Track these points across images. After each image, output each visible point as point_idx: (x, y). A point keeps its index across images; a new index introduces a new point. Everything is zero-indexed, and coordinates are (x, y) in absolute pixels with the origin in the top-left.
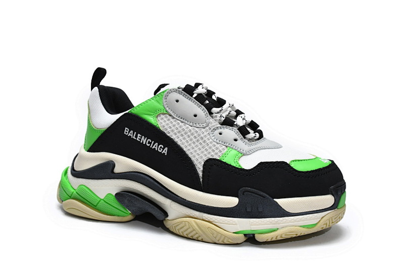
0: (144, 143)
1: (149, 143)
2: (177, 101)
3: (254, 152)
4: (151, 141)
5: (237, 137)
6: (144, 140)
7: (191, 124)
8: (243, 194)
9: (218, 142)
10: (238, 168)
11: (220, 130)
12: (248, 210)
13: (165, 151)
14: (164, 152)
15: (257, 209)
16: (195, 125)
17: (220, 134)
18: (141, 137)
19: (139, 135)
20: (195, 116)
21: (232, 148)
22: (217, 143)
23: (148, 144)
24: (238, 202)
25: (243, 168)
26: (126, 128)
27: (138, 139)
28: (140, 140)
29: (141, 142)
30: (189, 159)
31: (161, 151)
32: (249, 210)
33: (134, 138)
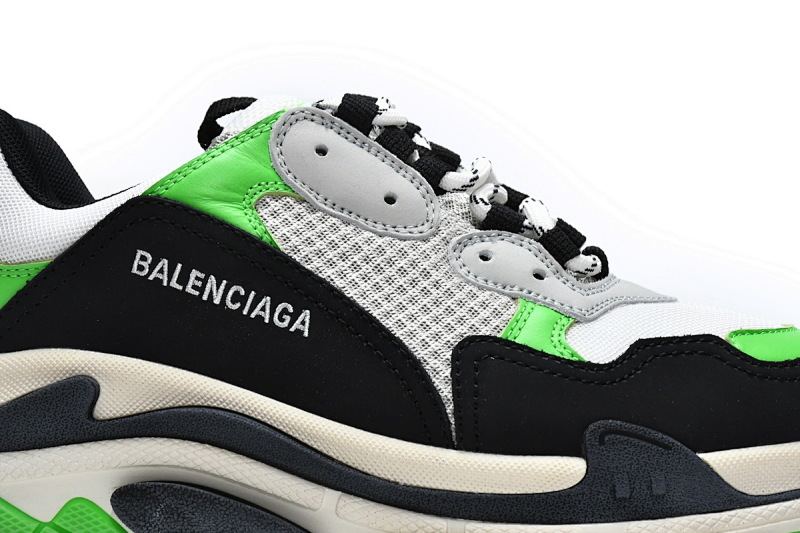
0: (217, 301)
1: (236, 298)
2: (322, 151)
3: (606, 312)
4: (243, 293)
5: (542, 267)
6: (216, 291)
7: (379, 228)
8: (602, 442)
9: (481, 282)
10: (569, 362)
11: (480, 247)
12: (620, 494)
13: (304, 323)
14: (297, 325)
15: (650, 488)
16: (391, 231)
17: (484, 258)
18: (205, 282)
19: (194, 273)
20: (390, 200)
21: (535, 302)
22: (481, 288)
23: (233, 301)
24: (584, 471)
25: (586, 359)
26: (140, 253)
27: (189, 289)
28: (202, 290)
29: (205, 297)
30: (398, 344)
31: (285, 324)
32: (622, 492)
33: (174, 284)
